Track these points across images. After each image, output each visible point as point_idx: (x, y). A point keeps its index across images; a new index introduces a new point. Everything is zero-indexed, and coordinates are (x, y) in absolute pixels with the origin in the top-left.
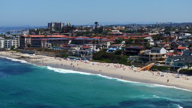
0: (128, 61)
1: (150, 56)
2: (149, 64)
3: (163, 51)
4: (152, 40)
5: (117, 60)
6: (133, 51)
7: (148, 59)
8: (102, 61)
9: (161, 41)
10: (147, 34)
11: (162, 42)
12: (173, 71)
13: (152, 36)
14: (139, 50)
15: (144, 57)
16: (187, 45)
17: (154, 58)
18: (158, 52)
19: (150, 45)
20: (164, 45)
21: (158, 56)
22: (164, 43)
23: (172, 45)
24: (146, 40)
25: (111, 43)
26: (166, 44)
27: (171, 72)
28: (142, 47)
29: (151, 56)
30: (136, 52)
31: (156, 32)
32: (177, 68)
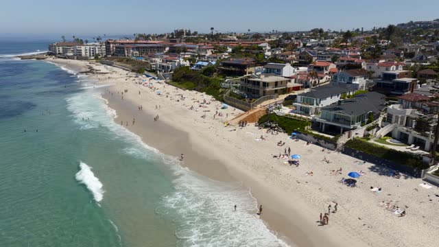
0: (220, 90)
1: (261, 84)
2: (260, 102)
3: (288, 70)
4: (268, 48)
5: (204, 85)
6: (233, 69)
7: (258, 91)
8: (180, 86)
9: (282, 49)
10: (264, 40)
11: (284, 51)
12: (323, 141)
13: (269, 42)
14: (245, 67)
15: (250, 86)
16: (329, 57)
17: (268, 89)
18: (278, 72)
19: (264, 56)
20: (287, 56)
21: (279, 84)
22: (287, 53)
23: (300, 58)
24: (261, 48)
25: (212, 52)
26: (292, 54)
27: (316, 141)
28: (249, 60)
29: (265, 84)
30: (240, 70)
31: (274, 38)
32: (336, 131)
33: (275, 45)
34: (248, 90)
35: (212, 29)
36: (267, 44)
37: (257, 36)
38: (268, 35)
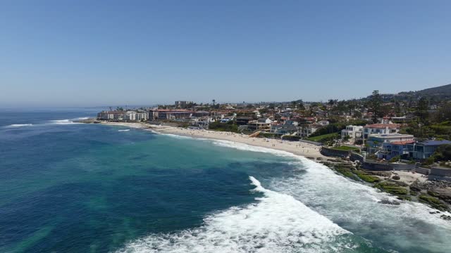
0: (238, 130)
2: (256, 131)
3: (268, 121)
4: (259, 113)
6: (243, 122)
7: (256, 128)
9: (267, 113)
10: (255, 109)
12: (277, 138)
14: (248, 120)
15: (252, 126)
16: (289, 116)
17: (260, 126)
18: (264, 122)
19: (257, 117)
20: (269, 117)
21: (264, 125)
22: (269, 115)
23: (275, 117)
24: (254, 113)
25: (225, 115)
26: (271, 116)
29: (258, 125)
30: (246, 122)
31: (262, 108)
32: (280, 135)
33: (262, 112)
34: (251, 128)
35: (214, 101)
36: (258, 111)
37: (250, 106)
38: (258, 105)
